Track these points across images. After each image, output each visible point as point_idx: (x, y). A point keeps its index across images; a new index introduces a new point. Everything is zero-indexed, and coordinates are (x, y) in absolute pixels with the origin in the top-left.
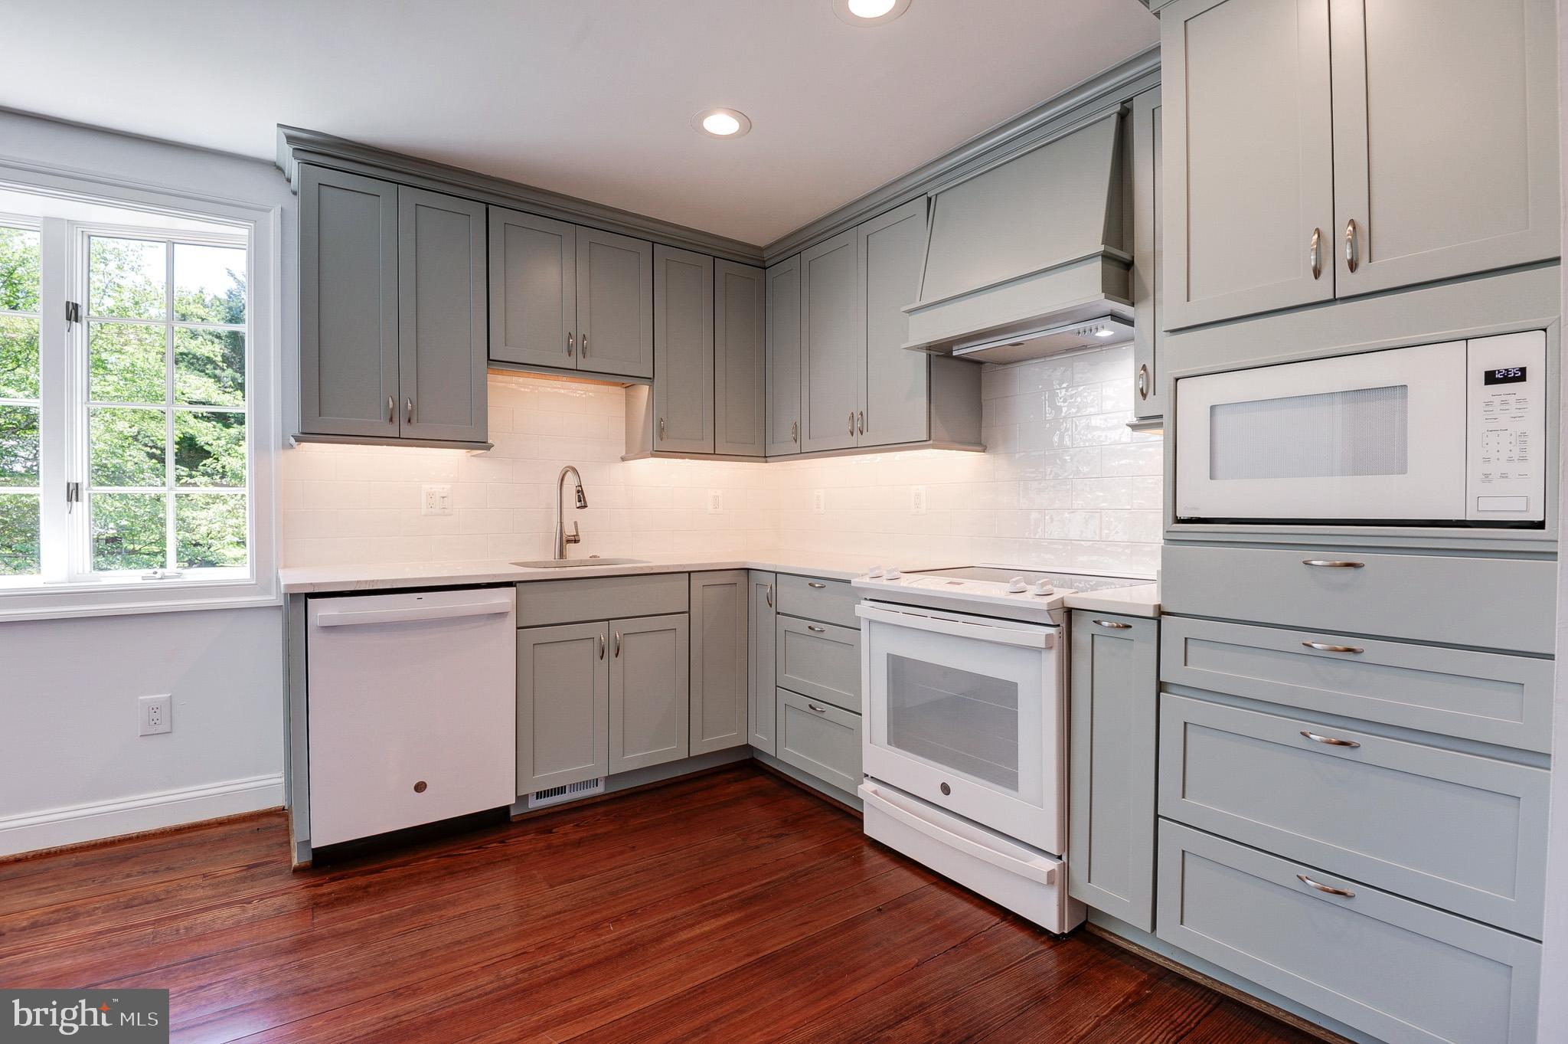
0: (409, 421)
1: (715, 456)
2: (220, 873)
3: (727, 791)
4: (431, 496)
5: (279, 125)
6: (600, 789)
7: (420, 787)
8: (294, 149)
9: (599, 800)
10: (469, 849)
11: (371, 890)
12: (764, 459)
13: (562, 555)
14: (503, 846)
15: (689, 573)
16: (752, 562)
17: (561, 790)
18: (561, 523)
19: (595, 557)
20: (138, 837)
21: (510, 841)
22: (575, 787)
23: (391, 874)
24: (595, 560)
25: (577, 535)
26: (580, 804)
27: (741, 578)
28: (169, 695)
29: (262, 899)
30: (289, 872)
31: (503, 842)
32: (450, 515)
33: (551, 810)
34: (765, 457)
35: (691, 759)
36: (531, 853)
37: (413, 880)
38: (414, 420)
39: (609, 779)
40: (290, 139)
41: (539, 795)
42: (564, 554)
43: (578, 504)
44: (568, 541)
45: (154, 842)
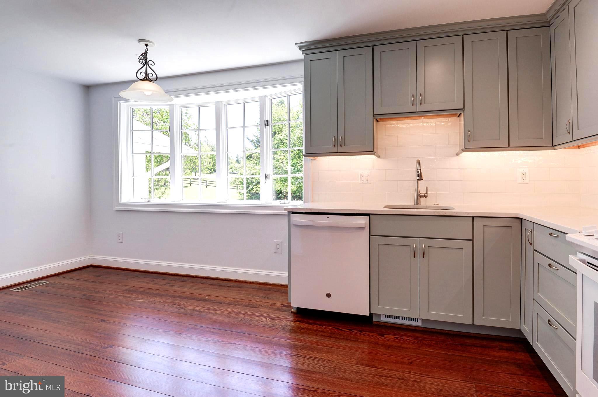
0: (341, 145)
1: (509, 148)
2: (276, 305)
3: (496, 354)
4: (362, 175)
5: (296, 44)
6: (419, 324)
7: (329, 295)
8: (302, 51)
9: (418, 329)
10: (346, 329)
11: (302, 330)
12: (552, 148)
13: (417, 203)
14: (359, 334)
15: (473, 218)
16: (523, 214)
17: (398, 318)
18: (417, 187)
19: (437, 205)
20: (272, 284)
21: (365, 332)
22: (404, 318)
23: (314, 327)
24: (437, 207)
25: (427, 193)
26: (407, 327)
27: (517, 223)
28: (281, 241)
29: (275, 319)
30: (290, 312)
31: (361, 331)
32: (370, 184)
33: (392, 325)
34: (553, 146)
35: (473, 325)
36: (366, 342)
37: (316, 333)
38: (343, 145)
39: (424, 321)
40: (300, 48)
41: (386, 316)
42: (419, 202)
43: (418, 178)
44: (421, 196)
45: (274, 287)
